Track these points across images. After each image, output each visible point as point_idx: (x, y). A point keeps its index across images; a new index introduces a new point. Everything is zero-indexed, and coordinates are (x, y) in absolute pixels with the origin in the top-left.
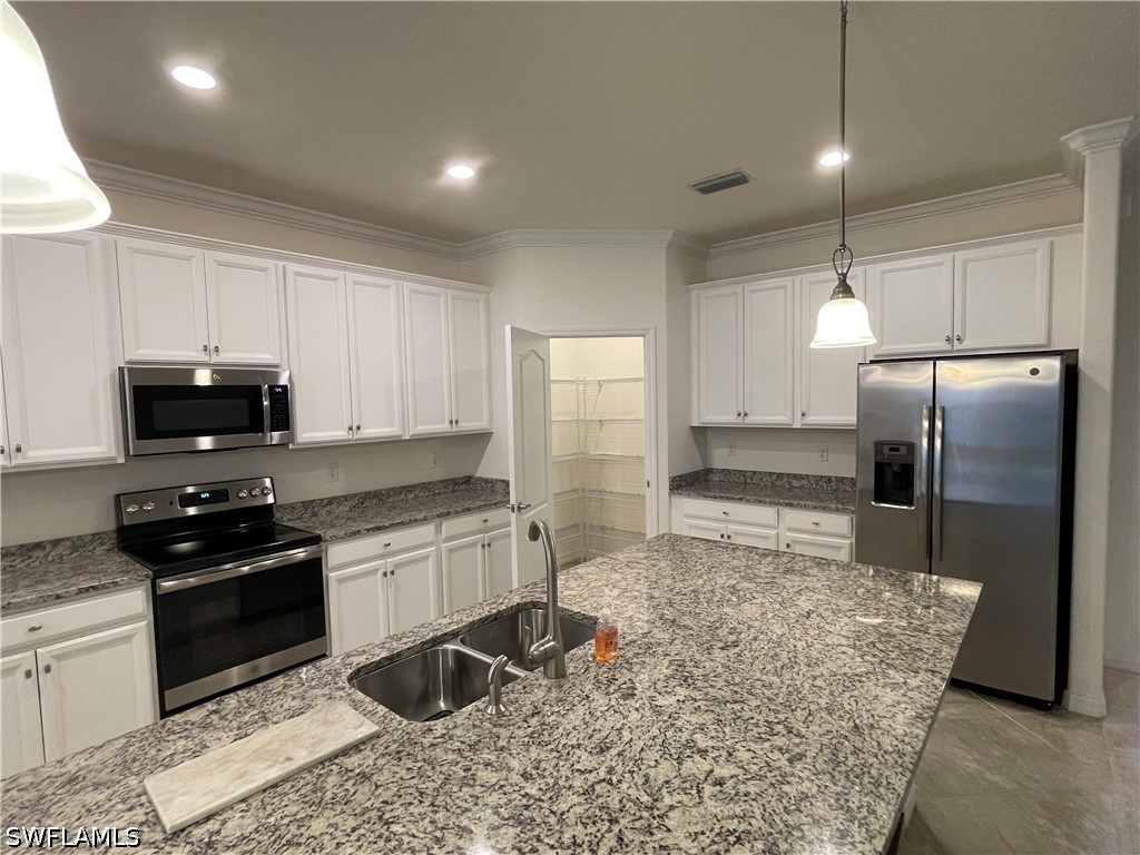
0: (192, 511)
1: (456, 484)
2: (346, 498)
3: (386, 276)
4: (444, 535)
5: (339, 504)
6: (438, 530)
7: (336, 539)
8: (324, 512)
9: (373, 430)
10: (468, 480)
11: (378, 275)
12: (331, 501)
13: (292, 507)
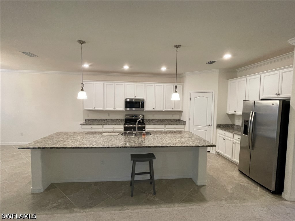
0: (133, 118)
1: (176, 120)
2: (155, 120)
3: (162, 84)
4: (166, 128)
5: (154, 120)
6: (165, 127)
7: (147, 124)
8: (151, 121)
9: (157, 109)
10: (179, 120)
11: (160, 84)
12: (152, 120)
13: (146, 120)
